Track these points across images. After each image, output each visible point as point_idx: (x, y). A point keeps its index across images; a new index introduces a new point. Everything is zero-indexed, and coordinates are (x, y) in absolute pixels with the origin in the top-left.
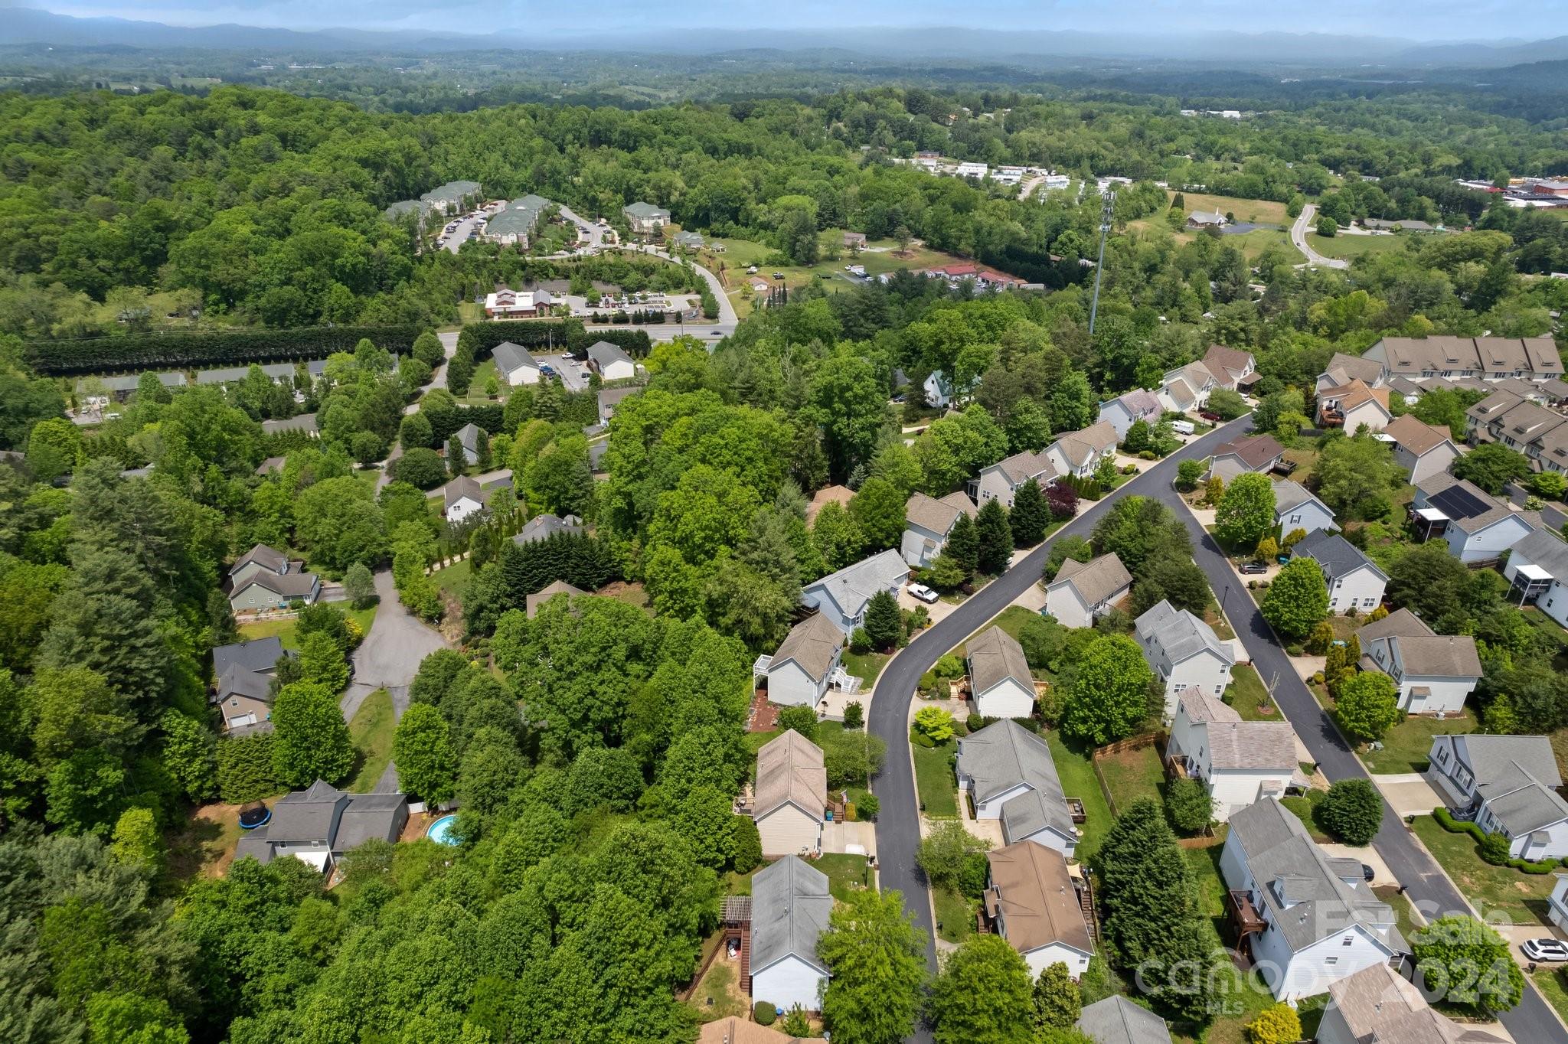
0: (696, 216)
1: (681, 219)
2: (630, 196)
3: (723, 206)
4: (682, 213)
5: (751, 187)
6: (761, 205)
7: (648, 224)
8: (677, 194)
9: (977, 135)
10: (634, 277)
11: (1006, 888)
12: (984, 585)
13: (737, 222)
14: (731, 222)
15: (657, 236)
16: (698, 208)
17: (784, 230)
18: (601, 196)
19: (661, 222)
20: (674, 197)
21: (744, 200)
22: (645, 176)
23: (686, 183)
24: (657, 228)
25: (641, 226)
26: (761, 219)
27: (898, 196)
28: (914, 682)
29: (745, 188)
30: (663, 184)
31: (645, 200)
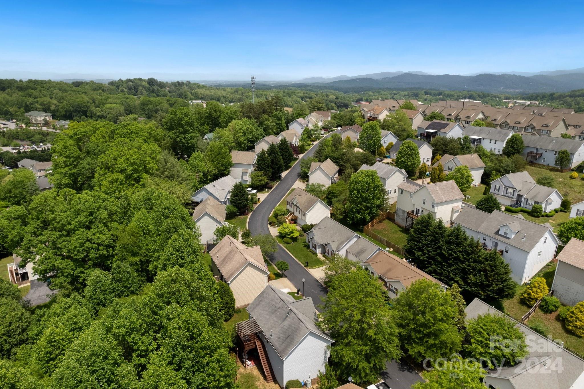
0: (66, 115)
1: (58, 117)
2: (28, 109)
3: (79, 109)
4: (58, 114)
5: (91, 101)
6: (97, 109)
7: (40, 119)
8: (54, 106)
9: (180, 91)
10: (37, 137)
11: (385, 273)
12: (276, 185)
13: (86, 116)
14: (84, 116)
15: (46, 123)
16: (66, 111)
17: (110, 117)
18: (11, 110)
19: (47, 118)
20: (53, 107)
21: (89, 107)
22: (35, 100)
23: (58, 102)
24: (45, 121)
25: (36, 120)
26: (98, 114)
27: (157, 104)
28: (266, 222)
29: (88, 102)
30: (45, 103)
31: (36, 110)
